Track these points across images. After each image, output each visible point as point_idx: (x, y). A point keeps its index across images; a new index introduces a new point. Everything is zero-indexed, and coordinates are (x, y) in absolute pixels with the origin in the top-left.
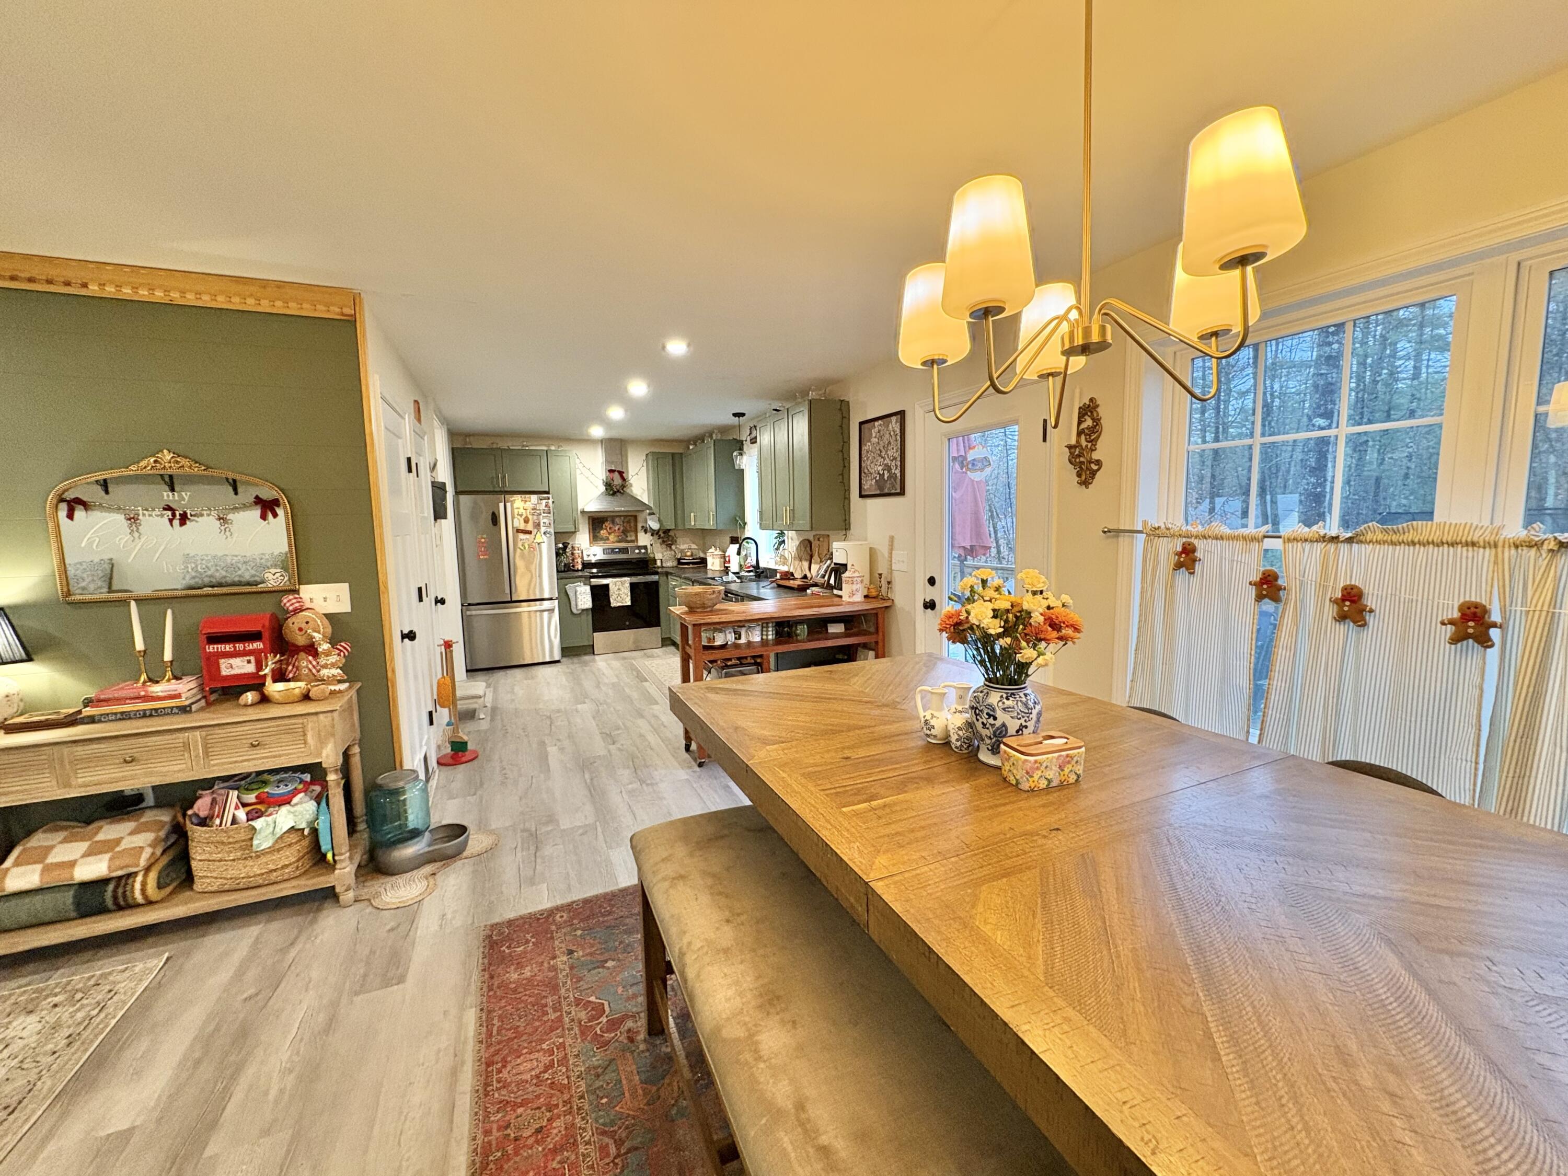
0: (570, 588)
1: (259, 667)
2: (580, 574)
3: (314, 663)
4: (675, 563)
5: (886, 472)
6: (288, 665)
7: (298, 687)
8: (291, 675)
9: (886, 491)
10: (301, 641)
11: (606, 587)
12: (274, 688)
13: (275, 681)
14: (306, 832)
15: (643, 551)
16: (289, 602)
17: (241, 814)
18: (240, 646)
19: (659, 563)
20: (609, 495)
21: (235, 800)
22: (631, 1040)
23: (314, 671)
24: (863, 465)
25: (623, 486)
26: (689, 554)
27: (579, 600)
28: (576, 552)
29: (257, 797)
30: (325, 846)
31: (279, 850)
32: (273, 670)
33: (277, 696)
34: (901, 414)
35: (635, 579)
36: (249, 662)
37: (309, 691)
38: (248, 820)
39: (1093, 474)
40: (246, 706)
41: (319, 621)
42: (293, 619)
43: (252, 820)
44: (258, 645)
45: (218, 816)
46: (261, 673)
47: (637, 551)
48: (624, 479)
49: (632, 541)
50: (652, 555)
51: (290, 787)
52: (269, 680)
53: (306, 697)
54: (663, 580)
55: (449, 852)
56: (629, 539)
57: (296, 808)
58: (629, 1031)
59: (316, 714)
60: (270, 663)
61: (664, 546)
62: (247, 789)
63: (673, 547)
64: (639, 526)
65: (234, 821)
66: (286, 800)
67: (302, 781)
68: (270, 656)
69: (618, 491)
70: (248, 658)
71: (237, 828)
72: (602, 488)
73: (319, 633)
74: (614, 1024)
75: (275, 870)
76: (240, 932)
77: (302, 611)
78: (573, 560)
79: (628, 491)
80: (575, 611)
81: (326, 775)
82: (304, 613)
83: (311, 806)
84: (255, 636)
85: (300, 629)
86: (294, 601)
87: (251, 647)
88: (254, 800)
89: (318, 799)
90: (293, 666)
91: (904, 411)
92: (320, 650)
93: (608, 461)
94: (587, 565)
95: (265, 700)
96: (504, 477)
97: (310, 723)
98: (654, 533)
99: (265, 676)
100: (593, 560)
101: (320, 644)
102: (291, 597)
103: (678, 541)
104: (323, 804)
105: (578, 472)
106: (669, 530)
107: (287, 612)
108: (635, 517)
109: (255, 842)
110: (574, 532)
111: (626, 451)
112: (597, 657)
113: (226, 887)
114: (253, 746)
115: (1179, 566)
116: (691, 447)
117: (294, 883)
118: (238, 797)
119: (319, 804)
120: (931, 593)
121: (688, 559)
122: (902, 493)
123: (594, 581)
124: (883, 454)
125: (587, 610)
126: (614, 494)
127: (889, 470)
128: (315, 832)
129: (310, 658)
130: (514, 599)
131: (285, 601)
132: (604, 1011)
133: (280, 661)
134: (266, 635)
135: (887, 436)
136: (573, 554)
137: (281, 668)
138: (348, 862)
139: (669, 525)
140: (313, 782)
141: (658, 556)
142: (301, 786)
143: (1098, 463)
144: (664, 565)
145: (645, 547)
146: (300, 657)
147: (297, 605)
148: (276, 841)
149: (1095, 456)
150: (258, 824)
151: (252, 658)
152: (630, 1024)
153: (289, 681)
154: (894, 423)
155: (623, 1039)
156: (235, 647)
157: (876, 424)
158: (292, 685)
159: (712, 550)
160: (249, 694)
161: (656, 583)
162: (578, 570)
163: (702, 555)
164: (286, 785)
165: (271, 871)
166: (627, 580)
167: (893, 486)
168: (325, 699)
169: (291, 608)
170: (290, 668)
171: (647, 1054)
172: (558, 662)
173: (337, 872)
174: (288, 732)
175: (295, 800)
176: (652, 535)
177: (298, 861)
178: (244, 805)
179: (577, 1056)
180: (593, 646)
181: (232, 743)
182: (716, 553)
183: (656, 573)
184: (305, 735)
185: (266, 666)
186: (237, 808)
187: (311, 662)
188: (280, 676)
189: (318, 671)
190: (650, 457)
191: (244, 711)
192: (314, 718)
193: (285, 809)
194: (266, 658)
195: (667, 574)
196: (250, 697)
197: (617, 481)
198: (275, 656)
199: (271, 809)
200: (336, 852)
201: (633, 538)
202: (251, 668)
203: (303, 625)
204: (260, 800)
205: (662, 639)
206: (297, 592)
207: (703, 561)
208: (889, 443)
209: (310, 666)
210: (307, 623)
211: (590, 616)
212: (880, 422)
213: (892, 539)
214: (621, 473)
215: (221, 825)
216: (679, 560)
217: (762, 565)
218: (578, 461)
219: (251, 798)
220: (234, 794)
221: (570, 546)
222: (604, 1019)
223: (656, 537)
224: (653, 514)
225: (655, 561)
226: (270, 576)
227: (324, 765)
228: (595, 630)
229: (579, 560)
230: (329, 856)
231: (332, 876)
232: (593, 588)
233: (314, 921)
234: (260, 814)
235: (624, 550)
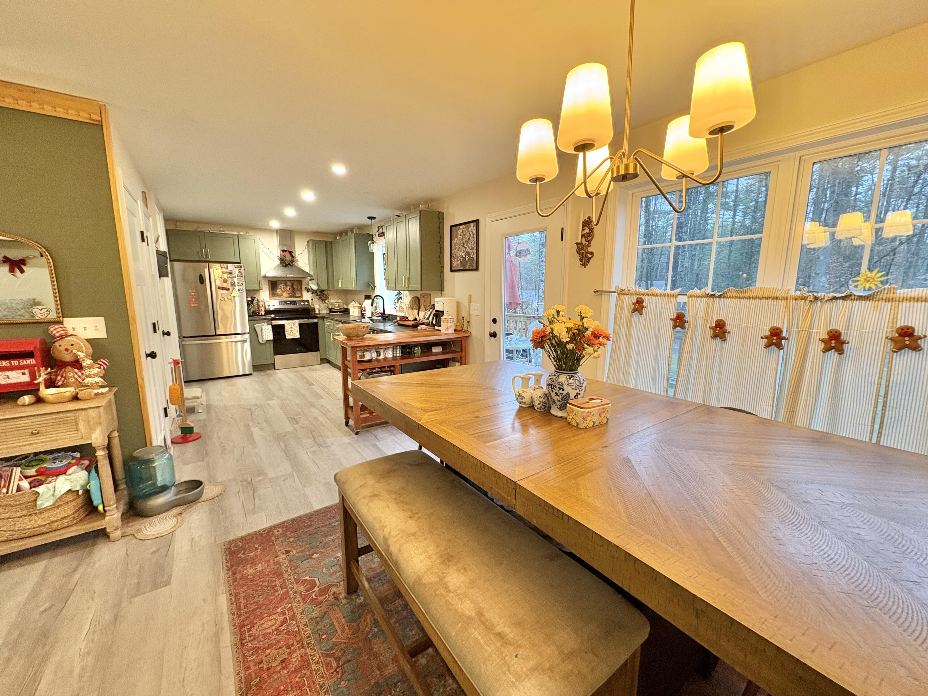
0: (257, 326)
1: (33, 376)
2: (263, 317)
3: (80, 374)
4: (328, 311)
5: (467, 256)
6: (57, 375)
7: (69, 391)
8: (60, 383)
9: (467, 268)
10: (68, 358)
11: (283, 326)
12: (46, 392)
13: (47, 387)
14: (80, 493)
15: (306, 303)
16: (55, 330)
17: (25, 484)
18: (15, 363)
19: (317, 311)
20: (283, 266)
21: (18, 474)
22: (336, 598)
23: (80, 379)
24: (453, 252)
25: (293, 261)
26: (337, 306)
27: (264, 335)
28: (260, 303)
29: (37, 471)
30: (96, 501)
31: (58, 507)
32: (46, 380)
33: (51, 398)
34: (477, 222)
35: (302, 321)
36: (24, 374)
37: (77, 394)
38: (31, 488)
39: (589, 259)
40: (24, 405)
41: (82, 344)
42: (60, 342)
43: (35, 487)
44: (32, 361)
45: (4, 486)
46: (35, 382)
47: (302, 303)
48: (293, 257)
49: (299, 297)
50: (313, 306)
51: (65, 462)
52: (42, 388)
53: (75, 398)
54: (320, 322)
55: (191, 498)
56: (297, 295)
57: (72, 476)
58: (334, 593)
59: (86, 409)
60: (42, 374)
61: (320, 300)
62: (28, 466)
63: (326, 301)
64: (303, 288)
65: (19, 489)
66: (63, 472)
67: (73, 458)
68: (42, 369)
69: (289, 264)
70: (23, 371)
71: (23, 494)
72: (278, 262)
73: (82, 352)
74: (323, 591)
75: (56, 521)
76: (29, 567)
77: (67, 336)
78: (258, 308)
79: (296, 264)
80: (261, 341)
81: (96, 452)
82: (68, 338)
83: (84, 474)
84: (29, 355)
85: (67, 350)
86: (60, 329)
87: (25, 363)
88: (35, 474)
89: (88, 469)
90: (62, 376)
91: (478, 220)
92: (84, 364)
93: (282, 244)
94: (268, 312)
95: (39, 400)
96: (206, 251)
97: (82, 416)
98: (314, 292)
99: (39, 384)
100: (272, 308)
101: (84, 360)
102: (57, 327)
103: (330, 297)
104: (93, 471)
105: (261, 250)
106: (323, 290)
107: (54, 337)
108: (301, 281)
109: (39, 503)
110: (259, 290)
111: (294, 236)
112: (277, 371)
113: (15, 537)
114: (33, 434)
115: (635, 310)
116: (338, 238)
117: (75, 528)
118: (21, 472)
119: (89, 472)
120: (494, 328)
121: (336, 309)
122: (477, 269)
123: (275, 322)
124: (465, 245)
125: (269, 341)
126: (286, 266)
127: (469, 255)
128: (87, 492)
129: (76, 370)
130: (217, 334)
131: (52, 329)
132: (316, 585)
133: (50, 373)
134: (37, 354)
135: (468, 234)
136: (258, 304)
137: (50, 378)
138: (116, 511)
139: (324, 287)
140: (81, 458)
141: (317, 307)
142: (74, 461)
143: (592, 253)
144: (321, 312)
145: (308, 301)
146: (67, 370)
147: (62, 332)
148: (56, 501)
149: (590, 250)
150: (40, 489)
151: (26, 371)
152: (334, 589)
153: (58, 387)
154: (472, 226)
155: (331, 599)
156: (11, 363)
157: (461, 227)
158: (62, 390)
159: (353, 303)
160: (26, 397)
161: (316, 324)
162: (262, 315)
163: (345, 307)
164: (61, 461)
165: (52, 522)
166: (297, 322)
167: (472, 265)
168: (91, 399)
169: (57, 335)
170: (59, 378)
171: (348, 605)
172: (250, 374)
173: (107, 518)
174: (65, 422)
175: (70, 471)
176: (312, 293)
177: (74, 513)
178: (26, 477)
179: (301, 613)
180: (274, 364)
181: (15, 432)
182: (356, 305)
183: (316, 317)
184: (77, 424)
185: (40, 376)
186: (20, 479)
187: (77, 374)
188: (51, 384)
189: (83, 380)
190: (310, 243)
191: (23, 409)
192: (84, 412)
193: (62, 478)
194: (39, 371)
195: (323, 318)
196: (27, 399)
197: (288, 257)
198: (46, 369)
199: (50, 479)
200: (105, 505)
201: (299, 295)
202: (26, 378)
203: (69, 347)
204: (40, 473)
205: (321, 359)
206: (61, 323)
207: (347, 311)
208: (469, 239)
209: (76, 376)
210: (72, 345)
211: (272, 345)
212: (463, 226)
213: (470, 296)
214: (290, 253)
215: (7, 493)
216: (330, 309)
217: (387, 312)
218: (260, 243)
219: (32, 471)
220: (17, 471)
221: (256, 299)
222: (316, 589)
223: (315, 295)
224: (313, 279)
225: (314, 310)
226: (38, 311)
227: (94, 445)
228: (276, 353)
229: (263, 309)
230: (101, 508)
231: (103, 521)
232: (274, 327)
233: (90, 553)
234: (41, 483)
235: (294, 303)
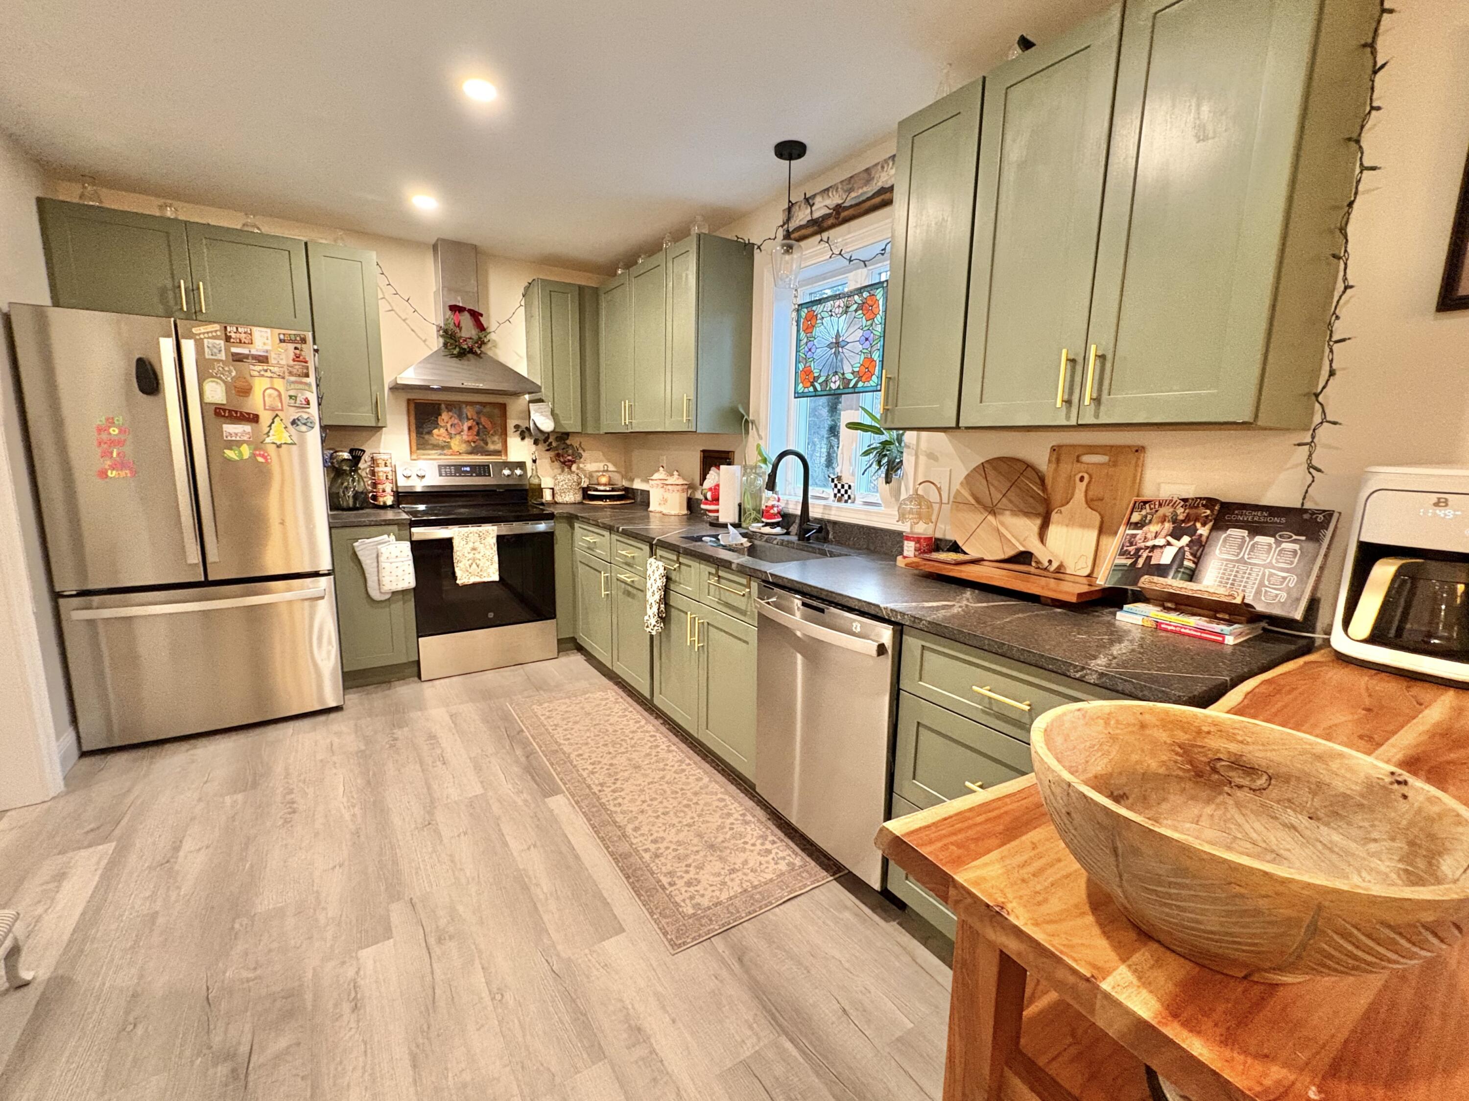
0: (364, 547)
2: (390, 515)
4: (578, 497)
11: (448, 543)
15: (518, 472)
19: (547, 496)
20: (453, 356)
25: (481, 343)
26: (604, 480)
27: (385, 573)
28: (381, 470)
35: (505, 529)
47: (506, 472)
48: (481, 328)
49: (497, 453)
50: (535, 481)
54: (561, 530)
56: (491, 447)
61: (557, 464)
63: (574, 467)
64: (511, 423)
69: (471, 351)
72: (436, 343)
78: (375, 485)
79: (490, 353)
80: (375, 594)
93: (448, 287)
94: (403, 497)
96: (193, 291)
98: (541, 438)
100: (419, 486)
103: (584, 454)
105: (383, 306)
106: (567, 434)
108: (503, 407)
110: (377, 429)
111: (487, 271)
112: (428, 690)
116: (619, 272)
121: (603, 489)
123: (421, 533)
125: (404, 592)
126: (462, 354)
130: (211, 578)
136: (373, 473)
139: (571, 424)
141: (547, 482)
144: (559, 499)
145: (521, 465)
159: (660, 475)
161: (548, 537)
162: (385, 507)
163: (626, 484)
166: (491, 532)
172: (337, 709)
176: (536, 442)
180: (418, 662)
182: (671, 480)
183: (551, 517)
190: (536, 291)
195: (571, 519)
197: (468, 330)
201: (498, 447)
205: (558, 640)
207: (640, 501)
211: (412, 604)
214: (476, 316)
216: (585, 490)
217: (815, 512)
218: (382, 281)
221: (366, 457)
223: (542, 447)
224: (540, 401)
225: (539, 490)
228: (422, 632)
229: (388, 487)
232: (420, 550)
235: (481, 470)
